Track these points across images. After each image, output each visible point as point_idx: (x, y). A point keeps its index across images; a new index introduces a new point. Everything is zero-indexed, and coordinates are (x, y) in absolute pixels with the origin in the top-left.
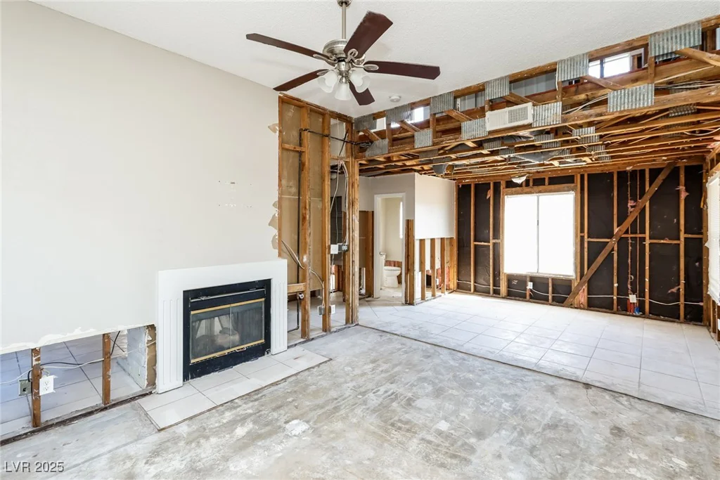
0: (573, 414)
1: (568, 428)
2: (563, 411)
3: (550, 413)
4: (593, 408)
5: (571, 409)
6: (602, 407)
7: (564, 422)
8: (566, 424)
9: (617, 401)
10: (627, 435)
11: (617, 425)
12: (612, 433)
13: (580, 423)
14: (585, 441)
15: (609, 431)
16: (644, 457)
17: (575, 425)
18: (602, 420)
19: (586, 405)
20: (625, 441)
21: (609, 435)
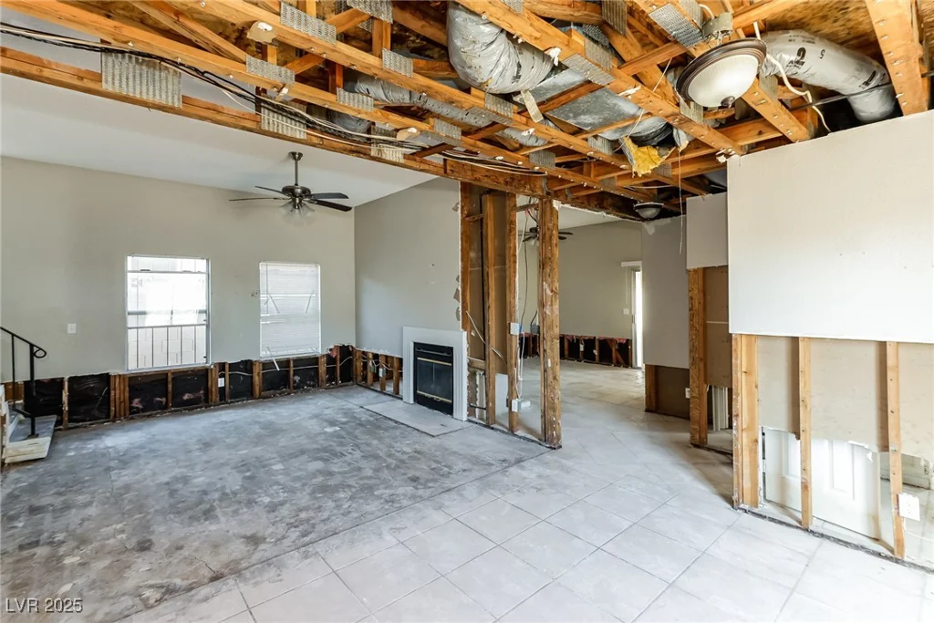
0: (200, 532)
1: (193, 519)
2: (213, 528)
3: (223, 519)
4: (185, 552)
5: (207, 536)
6: (176, 561)
7: (202, 521)
8: (199, 521)
9: (162, 587)
10: (133, 549)
11: (147, 552)
12: (150, 540)
13: (186, 530)
14: (171, 520)
15: (154, 541)
16: (111, 541)
17: (190, 525)
18: (167, 546)
19: (196, 550)
20: (133, 543)
21: (151, 537)
